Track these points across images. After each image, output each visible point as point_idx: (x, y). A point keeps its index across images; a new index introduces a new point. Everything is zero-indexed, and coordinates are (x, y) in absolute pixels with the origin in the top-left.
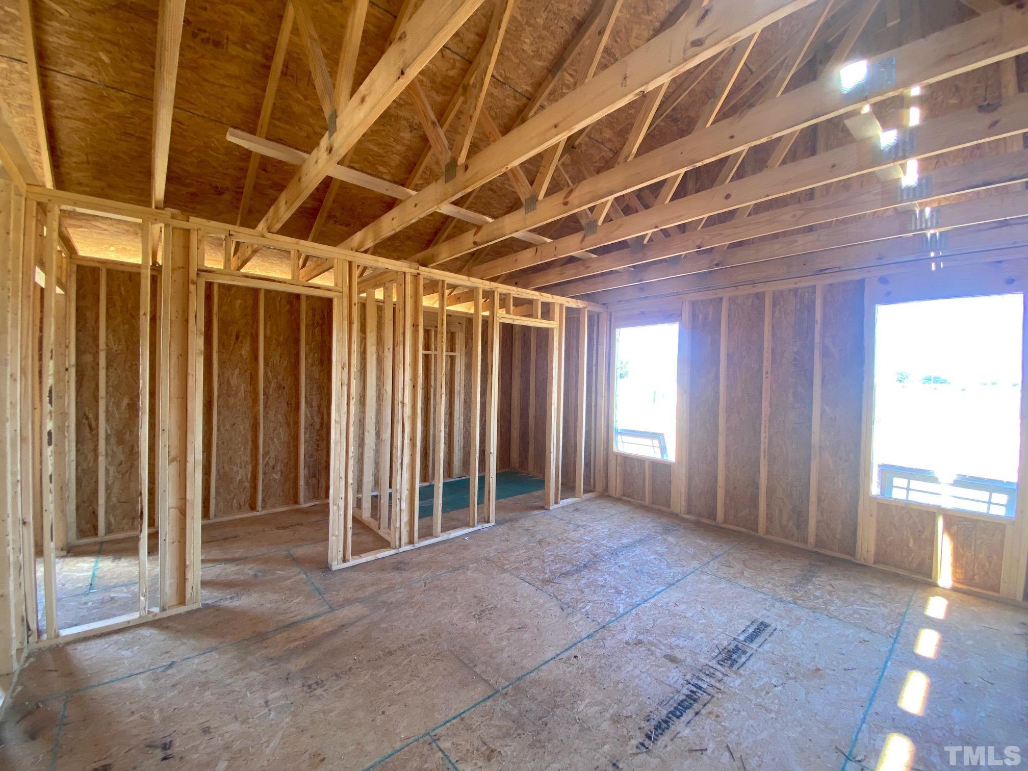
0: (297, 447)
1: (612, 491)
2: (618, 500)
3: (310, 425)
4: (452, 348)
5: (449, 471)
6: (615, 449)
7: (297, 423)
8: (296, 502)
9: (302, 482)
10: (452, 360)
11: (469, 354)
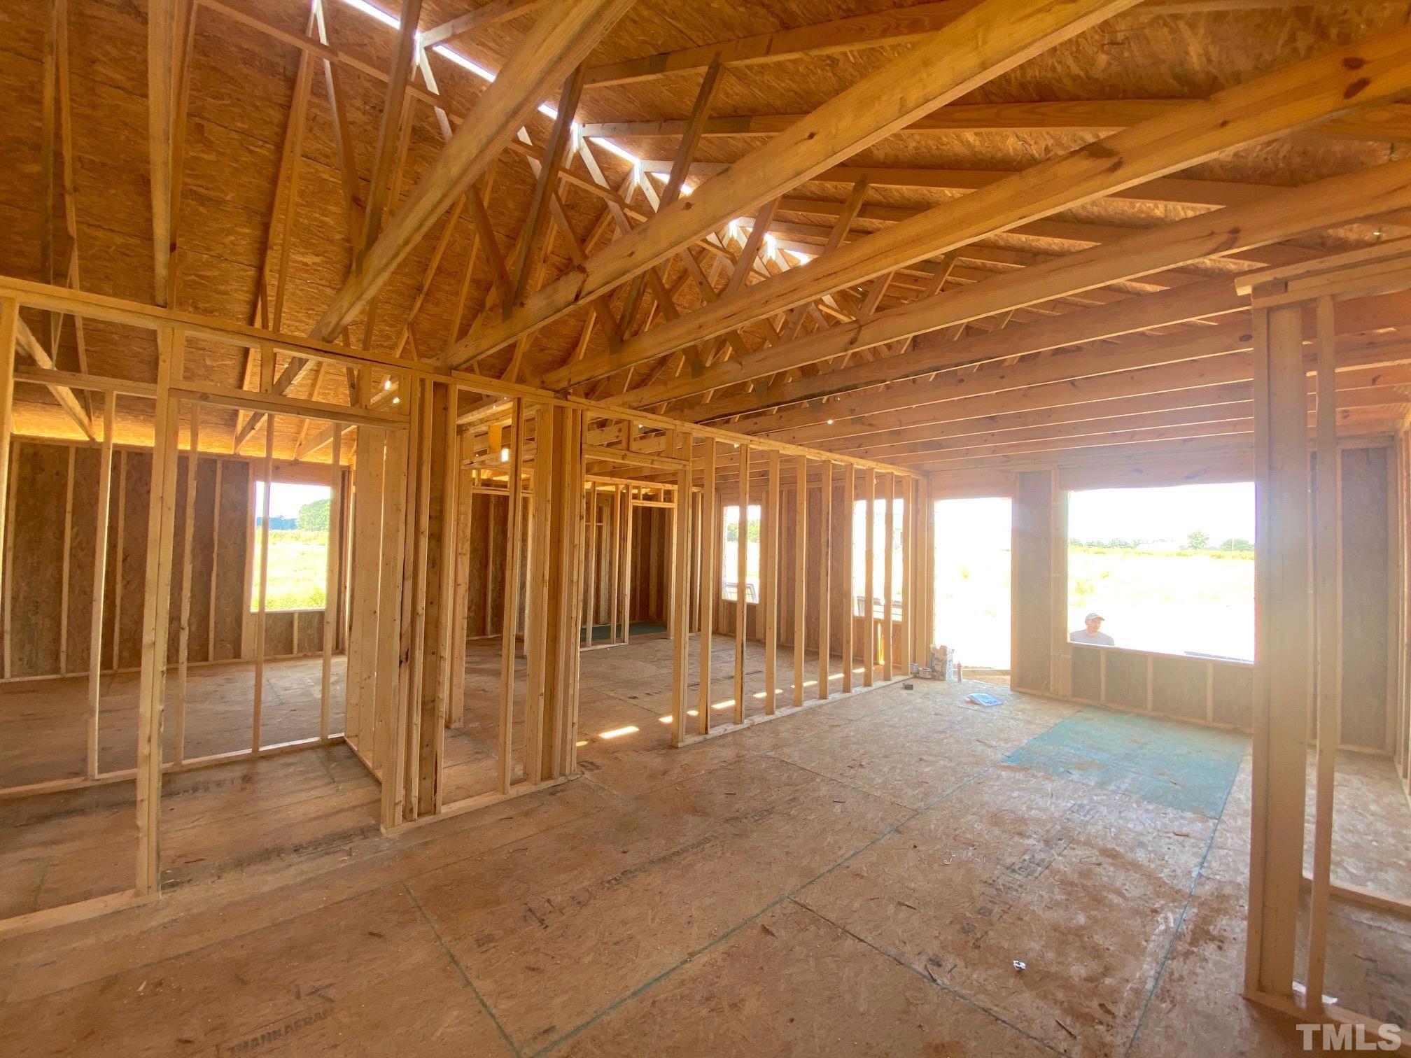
0: (485, 594)
1: (721, 630)
2: (725, 635)
3: (495, 578)
4: (600, 520)
5: (596, 620)
6: (723, 598)
7: (486, 576)
8: (484, 633)
9: (489, 620)
10: (600, 529)
11: (612, 524)
